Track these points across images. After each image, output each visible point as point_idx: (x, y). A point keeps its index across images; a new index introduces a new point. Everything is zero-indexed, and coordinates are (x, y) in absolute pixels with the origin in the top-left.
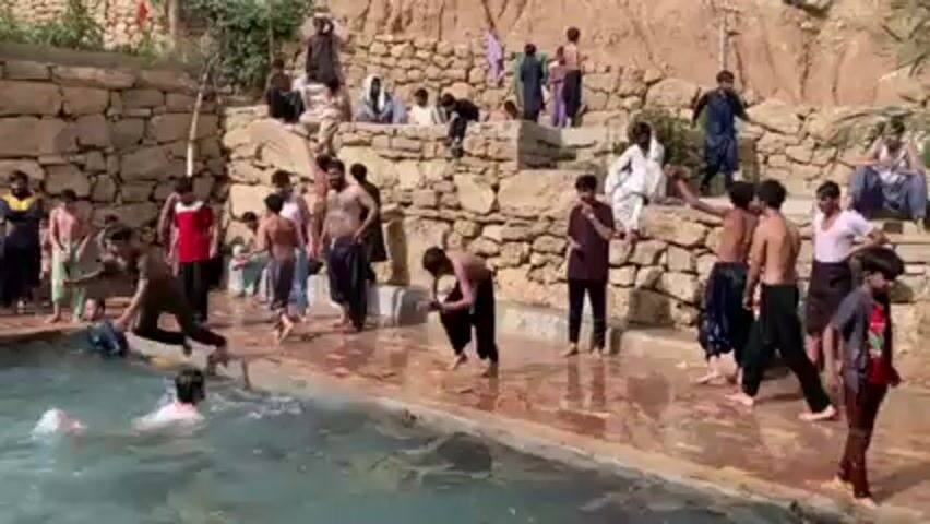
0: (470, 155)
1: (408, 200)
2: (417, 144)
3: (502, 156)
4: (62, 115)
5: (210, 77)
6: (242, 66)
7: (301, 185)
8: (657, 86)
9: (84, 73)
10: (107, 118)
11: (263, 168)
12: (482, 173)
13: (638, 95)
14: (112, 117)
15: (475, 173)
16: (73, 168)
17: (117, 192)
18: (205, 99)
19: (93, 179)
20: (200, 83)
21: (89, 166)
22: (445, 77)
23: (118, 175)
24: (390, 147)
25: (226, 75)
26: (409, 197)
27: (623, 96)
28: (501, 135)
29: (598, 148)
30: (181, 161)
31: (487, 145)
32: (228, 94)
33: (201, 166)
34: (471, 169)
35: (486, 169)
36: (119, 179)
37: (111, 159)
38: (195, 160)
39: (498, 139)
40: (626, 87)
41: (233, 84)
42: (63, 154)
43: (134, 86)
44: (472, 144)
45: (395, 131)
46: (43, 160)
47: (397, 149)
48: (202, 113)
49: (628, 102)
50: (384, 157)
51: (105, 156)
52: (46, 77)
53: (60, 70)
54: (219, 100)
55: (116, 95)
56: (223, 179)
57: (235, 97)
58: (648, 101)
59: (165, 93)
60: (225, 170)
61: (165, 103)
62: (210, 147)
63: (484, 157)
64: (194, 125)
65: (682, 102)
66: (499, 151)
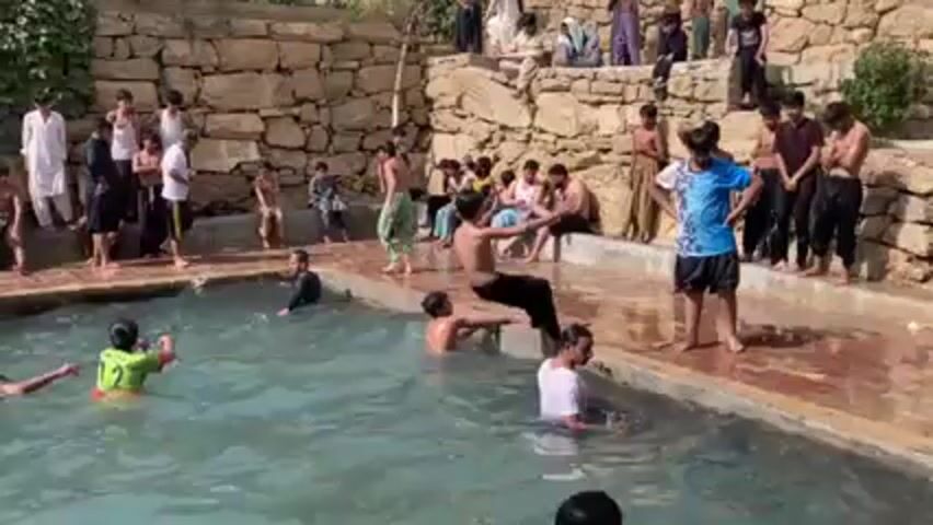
0: (674, 97)
1: (606, 147)
2: (617, 88)
3: (709, 97)
4: (279, 69)
5: (414, 28)
6: (445, 14)
7: (499, 133)
8: (892, 15)
9: (299, 28)
10: (319, 71)
11: (463, 117)
12: (688, 116)
13: (868, 26)
14: (325, 69)
15: (679, 115)
16: (291, 120)
17: (330, 141)
18: (409, 49)
19: (308, 131)
20: (405, 34)
21: (304, 118)
22: (650, 15)
23: (330, 126)
24: (590, 92)
25: (431, 25)
26: (608, 143)
27: (850, 29)
28: (710, 76)
29: (820, 85)
30: (386, 111)
31: (695, 85)
32: (430, 44)
33: (406, 116)
34: (676, 113)
35: (692, 112)
36: (331, 131)
37: (324, 111)
38: (400, 111)
39: (706, 80)
40: (853, 18)
41: (435, 33)
42: (282, 106)
43: (345, 40)
44: (678, 85)
45: (595, 74)
46: (264, 113)
47: (598, 93)
48: (408, 63)
49: (856, 34)
50: (584, 102)
51: (318, 107)
52: (264, 33)
53: (278, 27)
54: (423, 50)
55: (327, 50)
56: (426, 128)
57: (436, 47)
58: (880, 32)
59: (372, 44)
60: (428, 119)
61: (372, 54)
62: (414, 96)
63: (689, 99)
64: (399, 76)
65: (919, 33)
66: (707, 92)
